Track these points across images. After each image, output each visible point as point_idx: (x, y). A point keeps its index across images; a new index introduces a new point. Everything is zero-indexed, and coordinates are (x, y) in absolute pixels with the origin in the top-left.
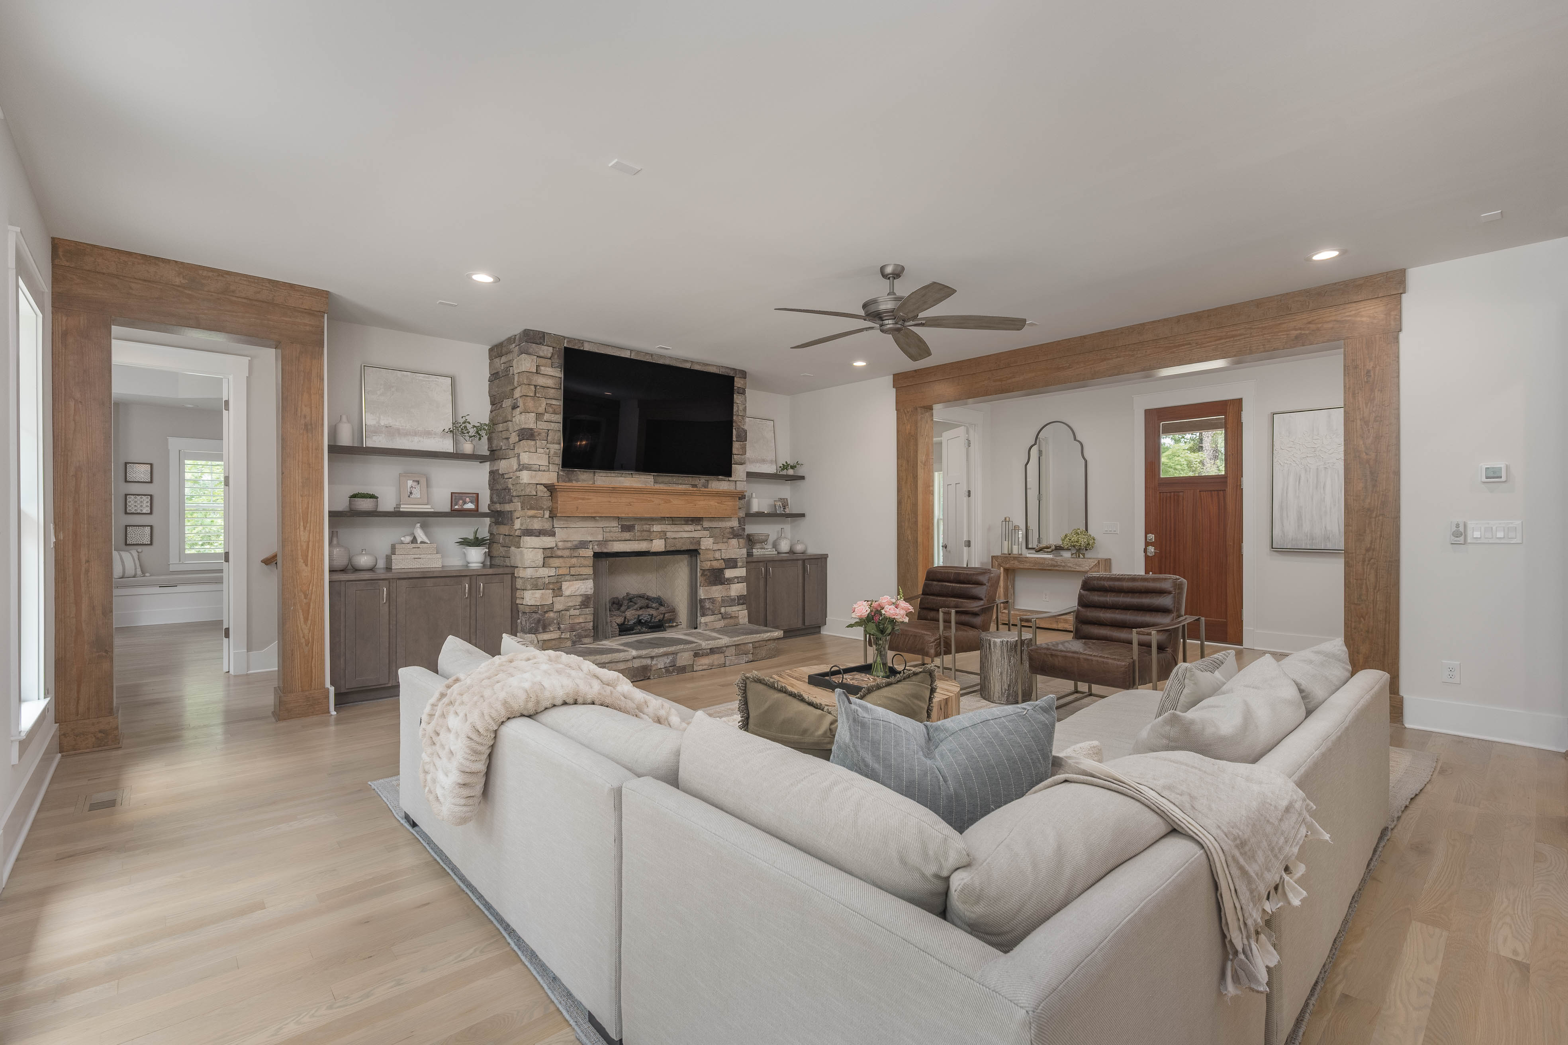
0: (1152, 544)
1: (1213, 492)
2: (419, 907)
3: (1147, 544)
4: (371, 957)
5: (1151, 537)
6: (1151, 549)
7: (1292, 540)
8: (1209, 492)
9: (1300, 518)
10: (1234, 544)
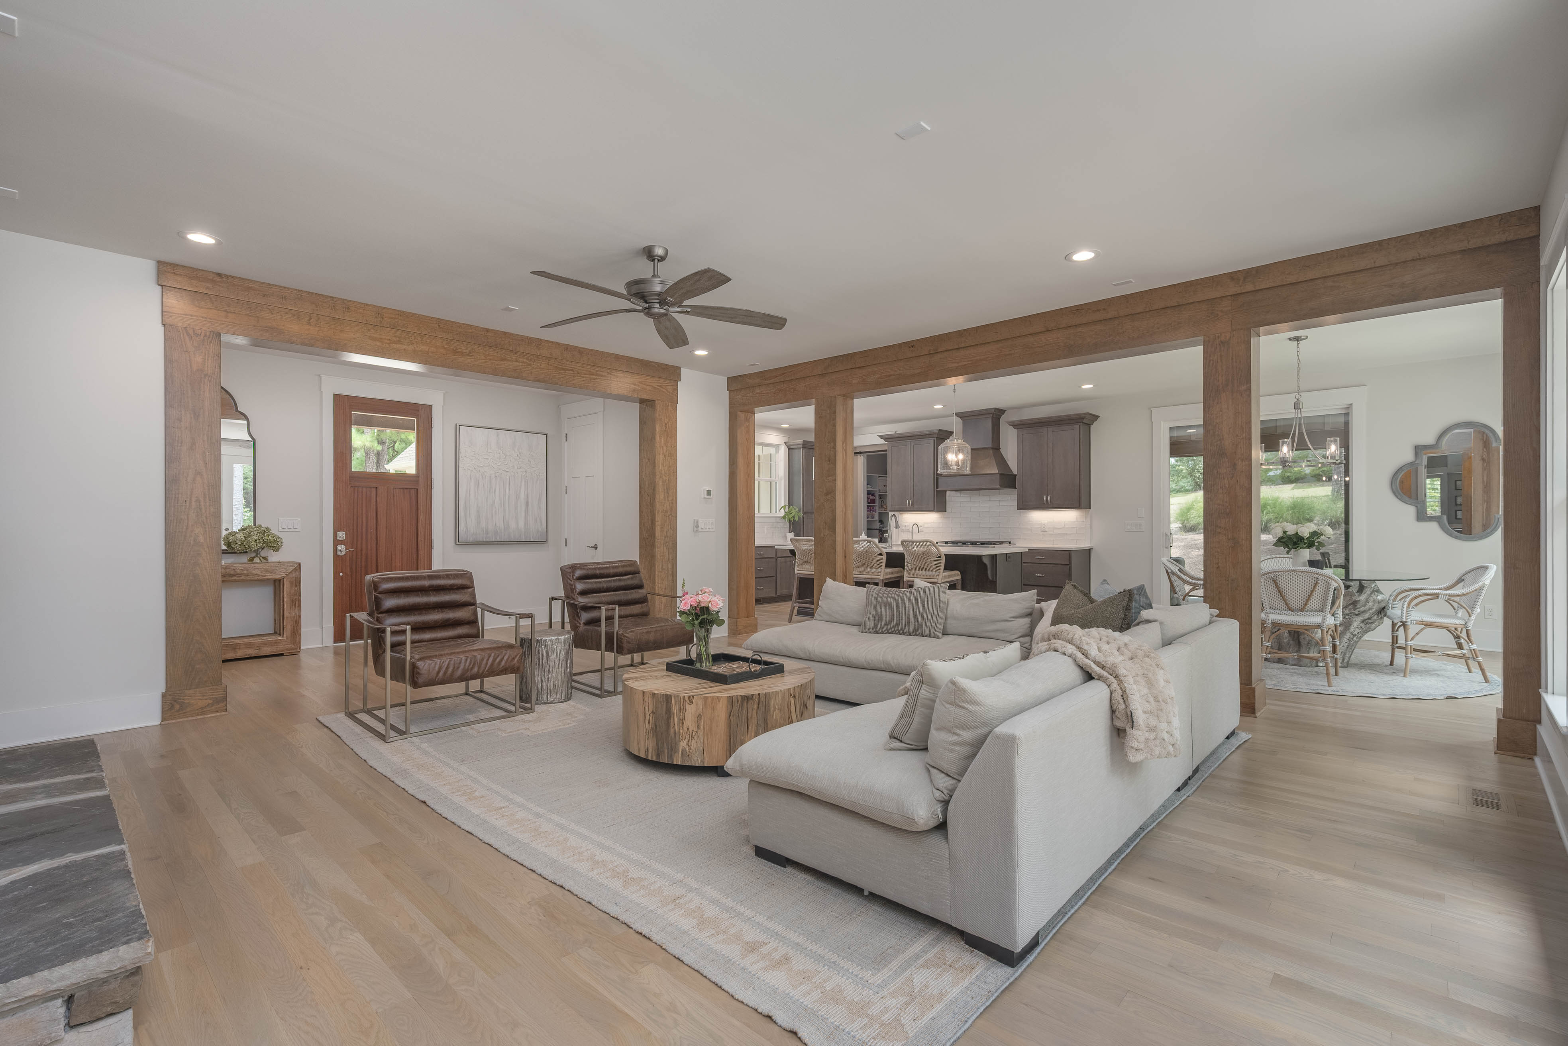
0: (341, 542)
1: (405, 490)
2: (1160, 881)
3: (336, 542)
4: (1233, 877)
5: (341, 535)
6: (342, 548)
7: (473, 534)
8: (402, 490)
9: (478, 517)
10: (425, 539)
